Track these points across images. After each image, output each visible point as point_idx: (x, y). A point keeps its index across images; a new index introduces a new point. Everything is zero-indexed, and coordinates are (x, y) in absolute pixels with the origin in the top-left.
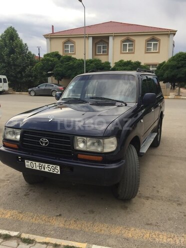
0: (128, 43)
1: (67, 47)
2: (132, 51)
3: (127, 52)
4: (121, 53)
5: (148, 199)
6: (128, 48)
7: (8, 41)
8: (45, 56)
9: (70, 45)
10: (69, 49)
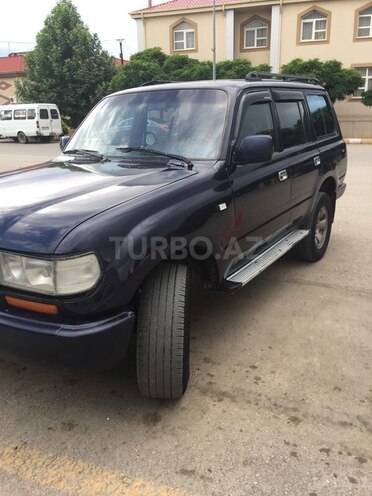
0: (314, 21)
1: (179, 35)
2: (323, 38)
3: (313, 39)
4: (299, 43)
5: (220, 400)
6: (314, 31)
7: (58, 31)
8: (132, 58)
9: (185, 31)
10: (185, 41)
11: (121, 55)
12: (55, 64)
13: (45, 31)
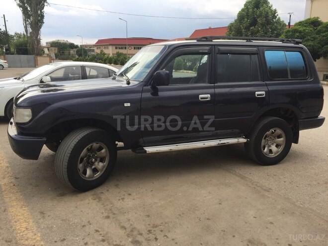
11: (289, 23)
12: (243, 30)
13: (243, 10)
